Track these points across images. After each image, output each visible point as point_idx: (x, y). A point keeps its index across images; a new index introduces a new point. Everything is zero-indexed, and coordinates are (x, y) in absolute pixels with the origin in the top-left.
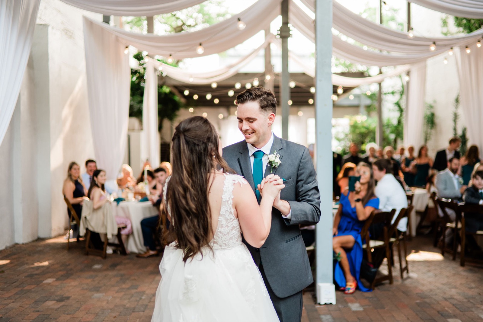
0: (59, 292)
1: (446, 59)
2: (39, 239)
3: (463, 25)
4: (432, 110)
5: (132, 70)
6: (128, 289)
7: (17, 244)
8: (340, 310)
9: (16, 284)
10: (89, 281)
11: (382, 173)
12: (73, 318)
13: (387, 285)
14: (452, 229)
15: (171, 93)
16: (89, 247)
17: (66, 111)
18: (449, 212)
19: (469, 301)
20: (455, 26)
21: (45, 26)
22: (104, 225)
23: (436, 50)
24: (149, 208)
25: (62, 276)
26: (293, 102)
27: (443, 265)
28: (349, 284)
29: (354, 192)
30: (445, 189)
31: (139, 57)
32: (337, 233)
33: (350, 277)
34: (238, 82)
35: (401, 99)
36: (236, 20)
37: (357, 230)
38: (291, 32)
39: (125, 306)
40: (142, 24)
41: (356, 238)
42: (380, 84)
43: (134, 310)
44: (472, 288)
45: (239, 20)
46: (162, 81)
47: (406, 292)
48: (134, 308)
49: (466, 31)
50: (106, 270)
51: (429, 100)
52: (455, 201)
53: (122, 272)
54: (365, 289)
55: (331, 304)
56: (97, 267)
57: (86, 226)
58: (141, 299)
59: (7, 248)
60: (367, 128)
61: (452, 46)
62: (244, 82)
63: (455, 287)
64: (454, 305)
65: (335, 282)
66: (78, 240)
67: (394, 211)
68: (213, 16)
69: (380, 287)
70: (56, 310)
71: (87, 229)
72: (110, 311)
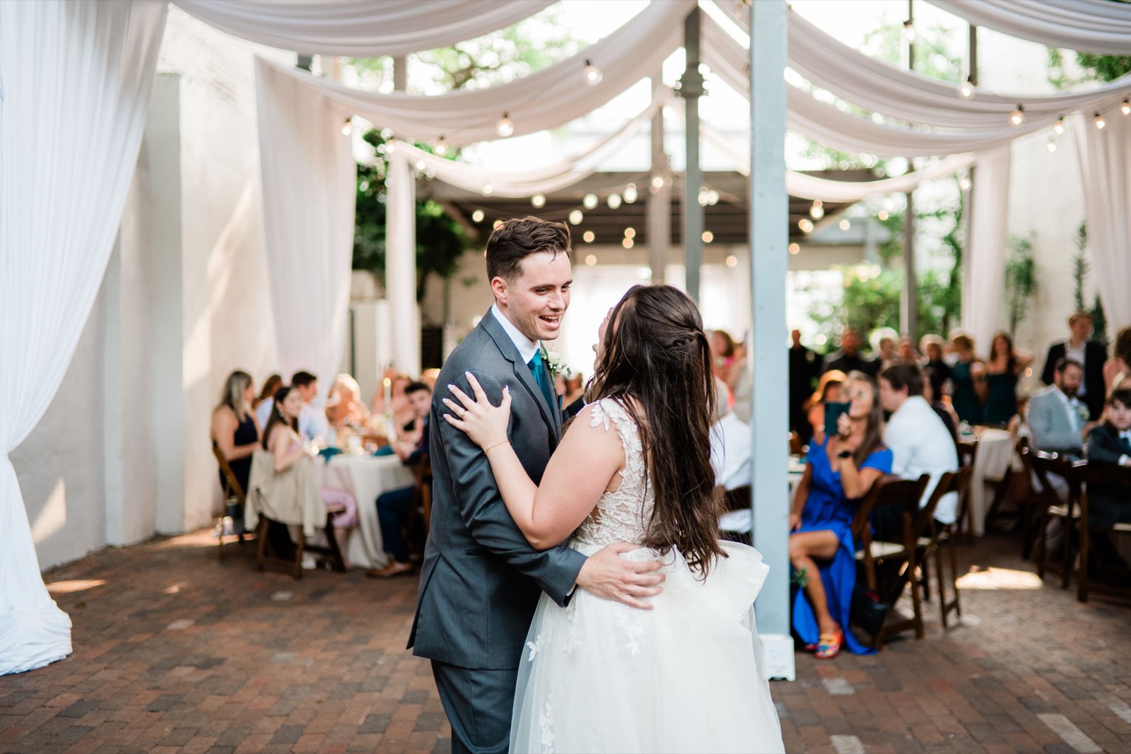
0: (202, 649)
1: (1052, 141)
2: (158, 537)
3: (1096, 63)
4: (1028, 254)
5: (359, 166)
6: (348, 643)
7: (111, 547)
8: (803, 692)
9: (113, 630)
10: (265, 626)
11: (900, 395)
12: (232, 703)
13: (911, 642)
14: (1062, 518)
15: (444, 217)
16: (266, 554)
17: (217, 260)
18: (1056, 481)
19: (1089, 677)
20: (1078, 66)
21: (175, 77)
22: (298, 507)
23: (1025, 122)
24: (395, 470)
25: (208, 615)
26: (715, 235)
27: (1038, 600)
28: (825, 636)
29: (837, 438)
30: (1049, 430)
31: (373, 139)
32: (799, 526)
33: (827, 621)
34: (591, 193)
35: (957, 228)
36: (581, 63)
37: (844, 520)
38: (705, 85)
39: (341, 678)
40: (382, 65)
41: (841, 537)
42: (909, 196)
43: (359, 688)
44: (1100, 649)
45: (588, 63)
46: (426, 188)
47: (951, 656)
48: (361, 684)
49: (1102, 77)
50: (303, 603)
51: (1019, 229)
52: (1066, 458)
53: (335, 609)
54: (860, 649)
55: (784, 679)
56: (282, 596)
57: (259, 508)
58: (374, 664)
59: (90, 556)
60: (881, 294)
61: (1062, 112)
62: (604, 192)
63: (1062, 647)
64: (1054, 684)
65: (794, 633)
66: (241, 538)
67: (925, 478)
68: (538, 45)
69: (896, 645)
70: (196, 686)
71: (261, 516)
72: (308, 689)
